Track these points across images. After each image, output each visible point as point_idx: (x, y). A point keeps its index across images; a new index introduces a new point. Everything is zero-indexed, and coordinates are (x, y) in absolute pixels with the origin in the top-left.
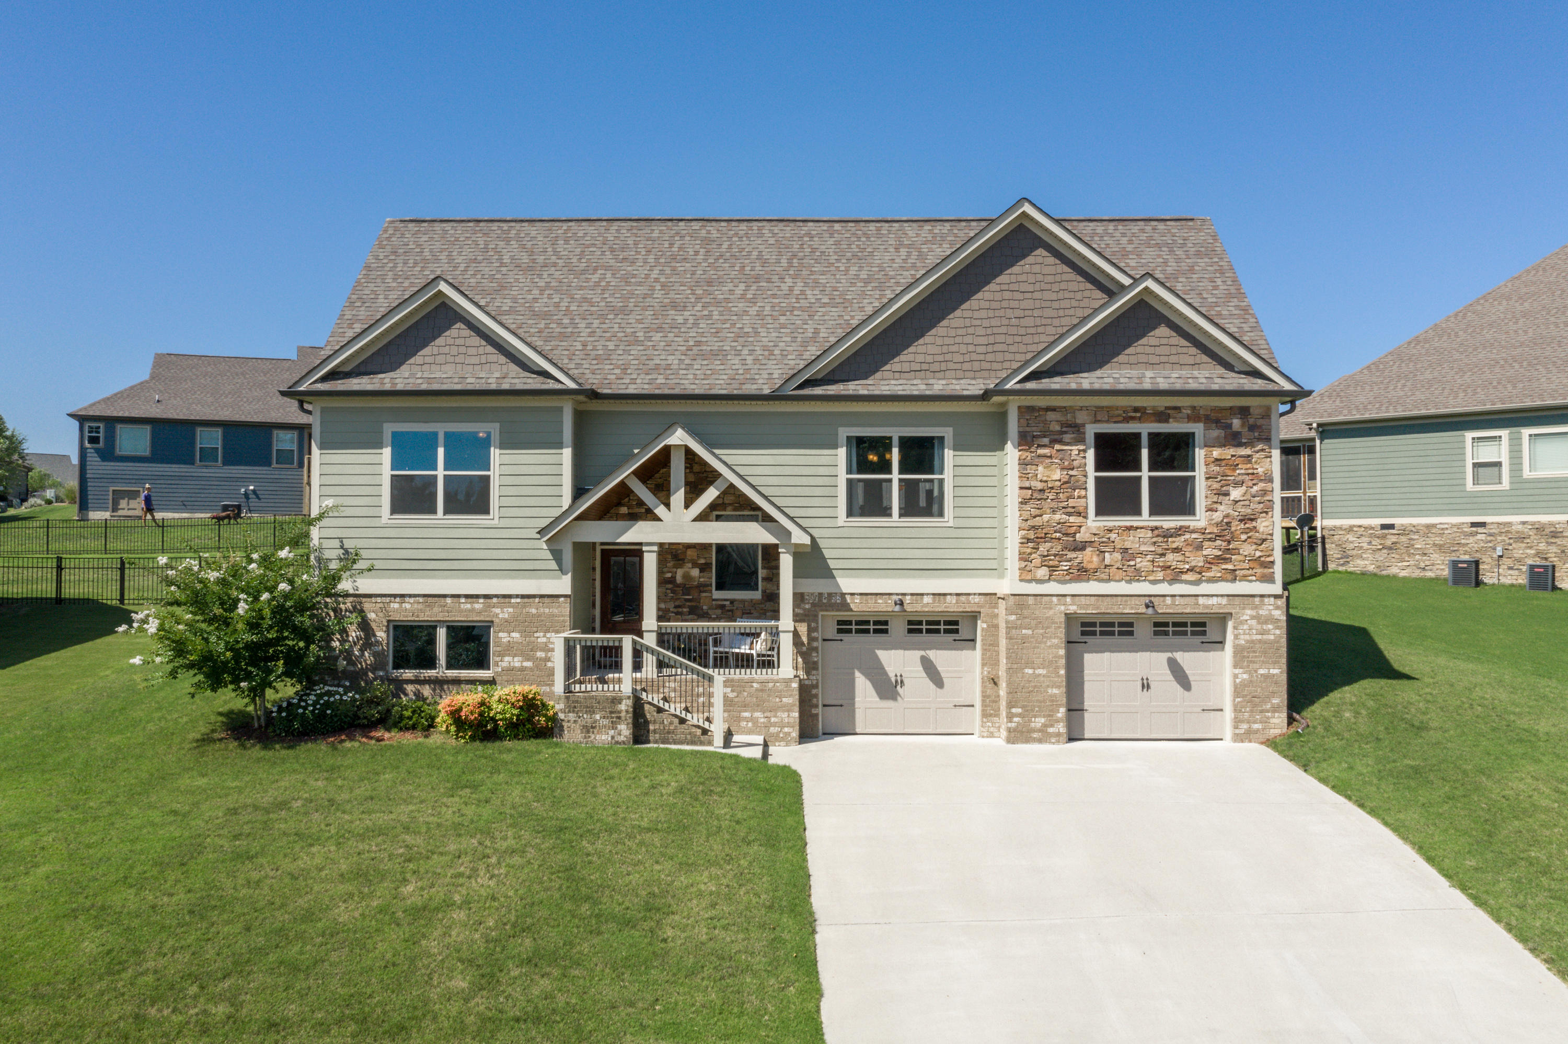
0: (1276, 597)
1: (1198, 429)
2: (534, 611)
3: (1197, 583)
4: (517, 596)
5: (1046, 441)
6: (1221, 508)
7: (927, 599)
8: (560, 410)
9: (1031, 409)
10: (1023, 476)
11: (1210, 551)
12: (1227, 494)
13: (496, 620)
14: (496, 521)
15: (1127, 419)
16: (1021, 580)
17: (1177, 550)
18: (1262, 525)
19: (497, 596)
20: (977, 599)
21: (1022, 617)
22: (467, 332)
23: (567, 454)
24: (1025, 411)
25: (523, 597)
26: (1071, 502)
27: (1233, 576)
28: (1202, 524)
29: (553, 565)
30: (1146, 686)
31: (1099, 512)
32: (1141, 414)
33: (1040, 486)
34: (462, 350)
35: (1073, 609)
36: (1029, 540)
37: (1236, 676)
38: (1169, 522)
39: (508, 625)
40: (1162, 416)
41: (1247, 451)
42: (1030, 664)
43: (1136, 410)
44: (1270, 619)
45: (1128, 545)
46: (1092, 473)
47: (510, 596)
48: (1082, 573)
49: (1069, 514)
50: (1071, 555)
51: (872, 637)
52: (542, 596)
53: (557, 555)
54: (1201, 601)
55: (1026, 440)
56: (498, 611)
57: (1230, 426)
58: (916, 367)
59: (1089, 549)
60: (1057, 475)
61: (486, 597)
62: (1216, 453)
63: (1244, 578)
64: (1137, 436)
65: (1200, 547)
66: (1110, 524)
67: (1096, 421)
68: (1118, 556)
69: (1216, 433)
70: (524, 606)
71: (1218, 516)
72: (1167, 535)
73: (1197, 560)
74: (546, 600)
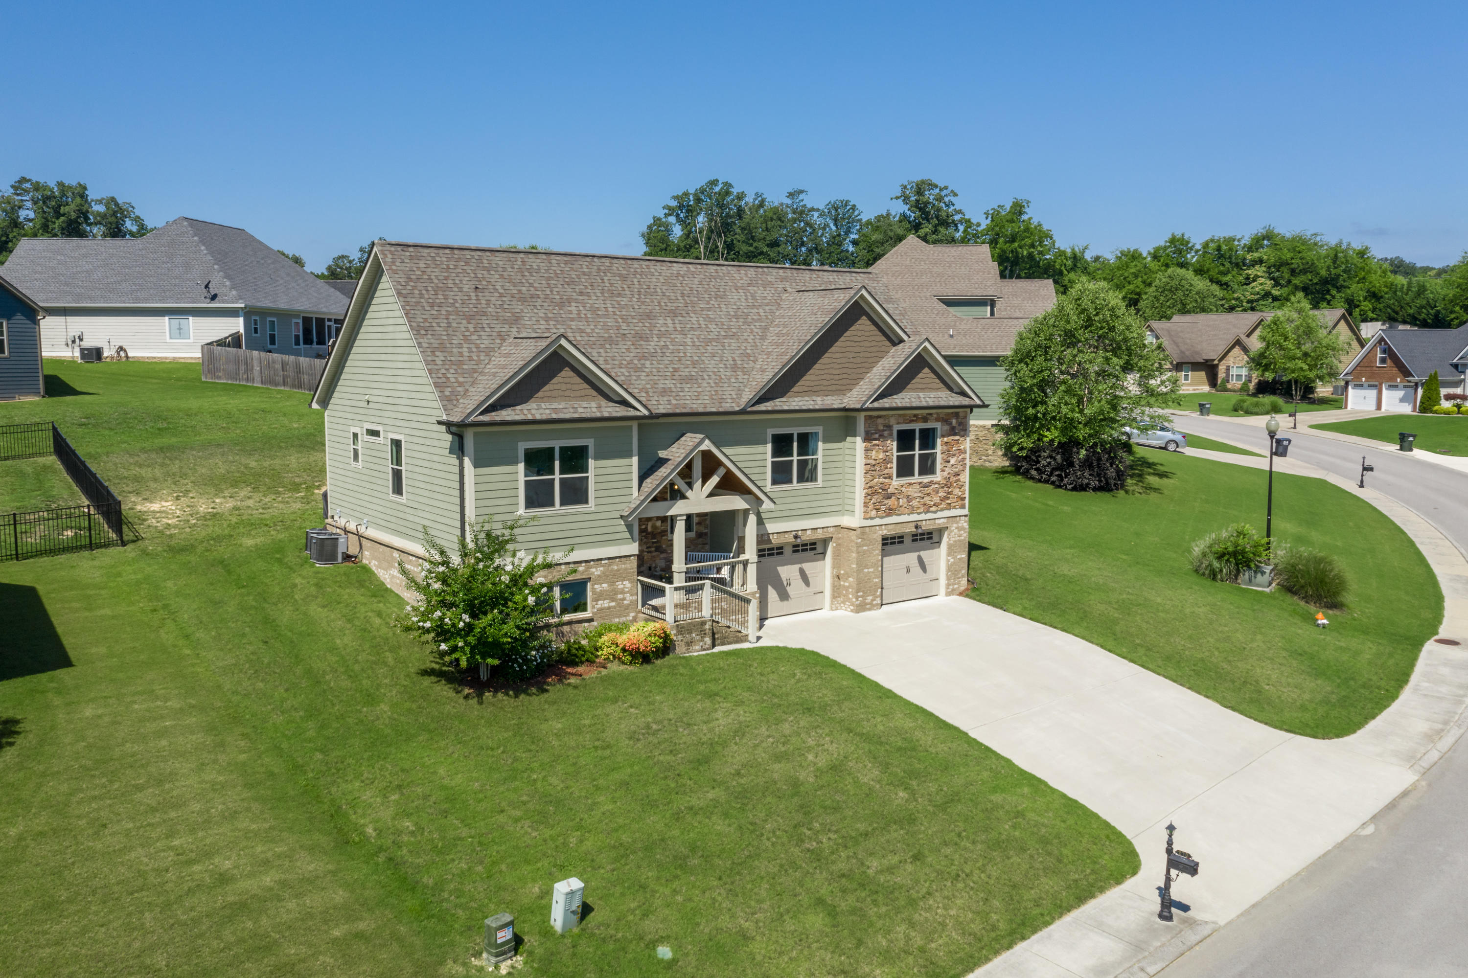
0: (966, 516)
1: (938, 425)
2: (615, 568)
3: (935, 512)
4: (606, 559)
5: (877, 436)
6: (946, 469)
7: (809, 532)
8: (631, 427)
9: (870, 417)
10: (867, 457)
11: (942, 494)
12: (949, 462)
13: (593, 577)
14: (593, 508)
15: (911, 421)
16: (864, 519)
17: (928, 494)
19: (593, 560)
20: (832, 529)
21: (863, 540)
22: (572, 374)
24: (868, 418)
25: (609, 559)
26: (886, 471)
27: (949, 507)
28: (938, 479)
29: (628, 535)
30: (908, 571)
31: (898, 476)
32: (916, 419)
33: (873, 462)
34: (569, 386)
35: (885, 532)
36: (869, 495)
37: (948, 561)
38: (926, 479)
39: (600, 579)
40: (925, 419)
41: (957, 437)
42: (867, 567)
43: (915, 416)
44: (963, 528)
45: (909, 493)
46: (895, 454)
47: (601, 560)
48: (890, 512)
49: (885, 478)
50: (886, 501)
52: (620, 557)
53: (630, 529)
54: (937, 521)
55: (868, 438)
56: (593, 570)
57: (951, 423)
59: (893, 498)
60: (881, 456)
61: (587, 561)
62: (945, 439)
63: (955, 507)
64: (914, 431)
65: (937, 492)
66: (902, 482)
67: (898, 423)
68: (905, 500)
69: (946, 428)
70: (610, 565)
71: (945, 474)
72: (926, 486)
73: (937, 499)
74: (623, 559)
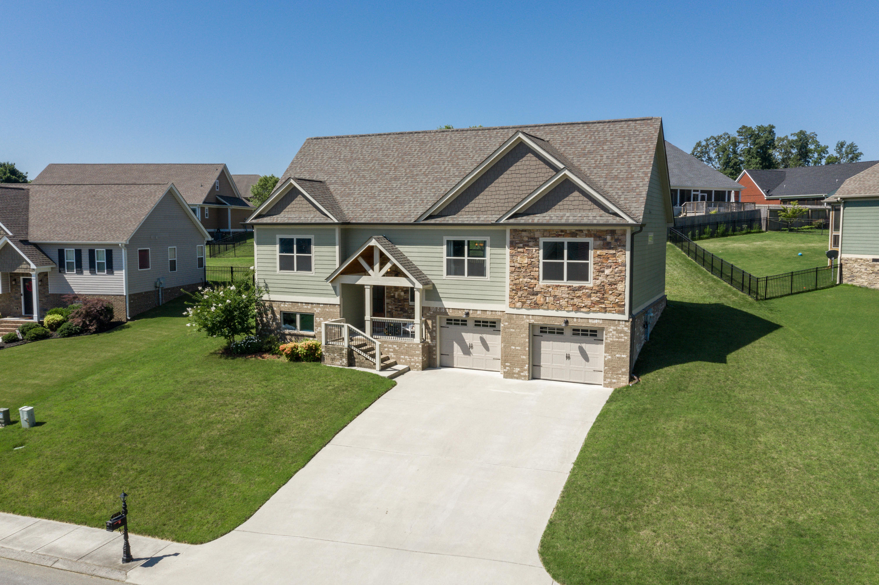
0: (626, 321)
1: (590, 240)
2: (328, 310)
3: (588, 312)
4: (322, 304)
5: (521, 245)
6: (600, 278)
7: (479, 312)
8: (334, 230)
9: (515, 230)
10: (512, 261)
11: (594, 298)
12: (603, 272)
13: (315, 313)
14: (314, 274)
15: (558, 236)
16: (510, 307)
17: (579, 297)
18: (620, 287)
19: (315, 303)
20: (499, 313)
21: (510, 323)
22: (303, 199)
23: (337, 248)
24: (513, 231)
25: (324, 304)
26: (532, 273)
27: (605, 310)
28: (591, 285)
29: (333, 292)
30: (568, 357)
31: (544, 278)
32: (563, 233)
33: (518, 265)
34: (301, 206)
35: (532, 321)
36: (513, 290)
37: (605, 357)
38: (576, 284)
39: (320, 315)
40: (574, 234)
41: (614, 252)
42: (514, 344)
43: (562, 231)
44: (622, 332)
46: (542, 261)
47: (319, 304)
48: (536, 306)
49: (531, 279)
50: (531, 297)
51: (460, 327)
52: (330, 304)
53: (335, 288)
54: (590, 321)
55: (513, 245)
56: (316, 309)
57: (606, 239)
58: (475, 209)
59: (539, 295)
60: (526, 261)
61: (312, 304)
62: (599, 252)
63: (610, 312)
64: (563, 243)
65: (590, 296)
66: (549, 284)
67: (544, 236)
68: (552, 298)
69: (599, 242)
70: (324, 308)
71: (598, 282)
72: (575, 290)
73: (588, 302)
74: (332, 306)
